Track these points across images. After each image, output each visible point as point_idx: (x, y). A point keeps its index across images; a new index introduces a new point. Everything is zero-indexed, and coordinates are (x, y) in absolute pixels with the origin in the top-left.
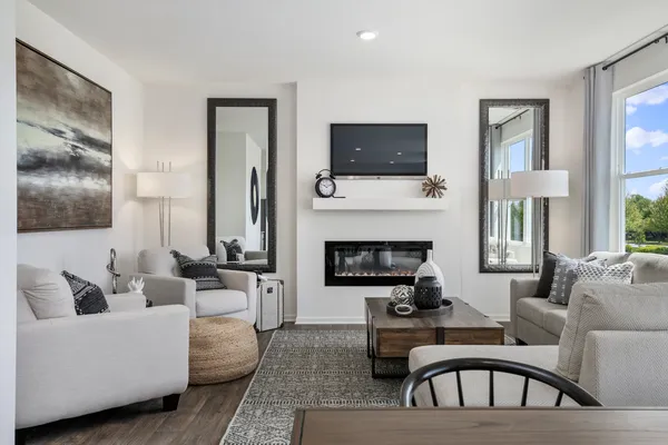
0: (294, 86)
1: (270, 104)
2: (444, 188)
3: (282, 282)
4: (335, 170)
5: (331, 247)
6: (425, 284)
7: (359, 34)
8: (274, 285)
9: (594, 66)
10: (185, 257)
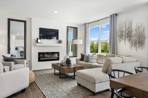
0: (31, 19)
1: (25, 22)
2: (62, 42)
3: (29, 62)
4: (40, 38)
5: (40, 54)
6: (68, 60)
7: (54, 11)
8: (28, 62)
9: (86, 23)
10: (6, 57)
